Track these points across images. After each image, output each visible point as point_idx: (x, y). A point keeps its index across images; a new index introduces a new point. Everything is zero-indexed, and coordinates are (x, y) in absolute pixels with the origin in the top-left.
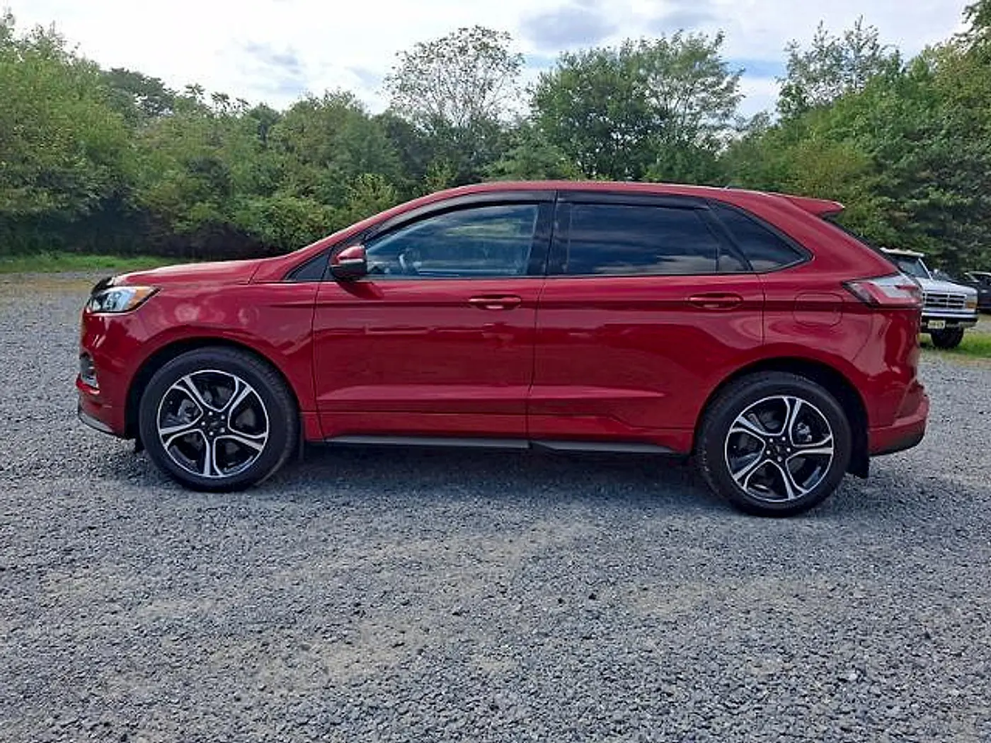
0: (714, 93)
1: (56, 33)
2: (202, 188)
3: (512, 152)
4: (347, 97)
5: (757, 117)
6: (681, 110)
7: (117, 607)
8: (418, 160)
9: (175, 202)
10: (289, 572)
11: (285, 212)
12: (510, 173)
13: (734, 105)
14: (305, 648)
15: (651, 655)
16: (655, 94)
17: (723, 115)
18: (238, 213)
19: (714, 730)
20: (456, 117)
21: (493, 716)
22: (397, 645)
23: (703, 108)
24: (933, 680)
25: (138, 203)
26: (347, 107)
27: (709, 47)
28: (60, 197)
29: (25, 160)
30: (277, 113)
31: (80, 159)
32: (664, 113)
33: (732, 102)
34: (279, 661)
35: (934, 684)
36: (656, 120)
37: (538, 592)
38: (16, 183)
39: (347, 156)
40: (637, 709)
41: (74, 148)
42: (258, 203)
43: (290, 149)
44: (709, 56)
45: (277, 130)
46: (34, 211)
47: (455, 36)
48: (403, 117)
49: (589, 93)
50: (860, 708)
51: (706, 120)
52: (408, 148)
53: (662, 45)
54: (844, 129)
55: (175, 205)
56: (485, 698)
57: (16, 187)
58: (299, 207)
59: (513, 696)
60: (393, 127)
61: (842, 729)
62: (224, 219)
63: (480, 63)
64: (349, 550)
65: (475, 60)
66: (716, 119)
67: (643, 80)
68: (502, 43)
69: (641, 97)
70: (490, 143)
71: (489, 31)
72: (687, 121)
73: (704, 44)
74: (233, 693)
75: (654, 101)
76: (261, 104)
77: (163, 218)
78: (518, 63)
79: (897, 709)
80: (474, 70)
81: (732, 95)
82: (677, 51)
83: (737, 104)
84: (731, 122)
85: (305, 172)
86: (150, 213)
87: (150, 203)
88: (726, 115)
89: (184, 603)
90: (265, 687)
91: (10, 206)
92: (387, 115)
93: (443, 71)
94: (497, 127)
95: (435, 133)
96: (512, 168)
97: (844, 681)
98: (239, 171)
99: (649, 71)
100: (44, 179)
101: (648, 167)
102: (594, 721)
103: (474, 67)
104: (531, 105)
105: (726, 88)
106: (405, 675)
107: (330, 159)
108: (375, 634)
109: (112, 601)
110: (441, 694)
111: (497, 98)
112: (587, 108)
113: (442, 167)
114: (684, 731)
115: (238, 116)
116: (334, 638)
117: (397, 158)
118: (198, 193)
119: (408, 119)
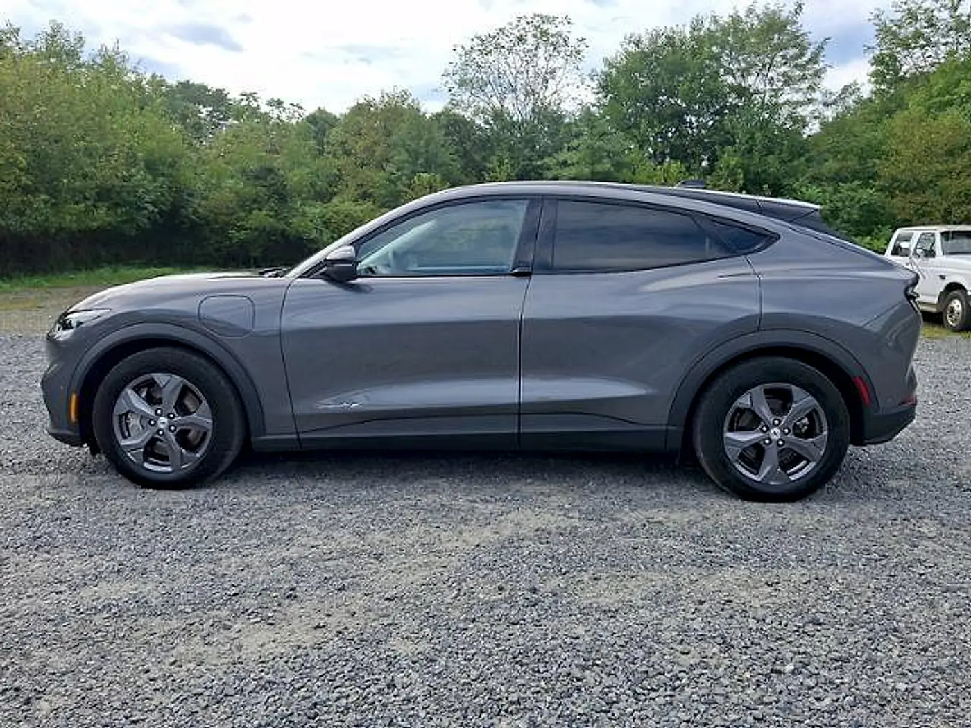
0: (796, 66)
1: (120, 50)
2: (259, 196)
3: (575, 143)
4: (405, 95)
5: (845, 89)
6: (761, 86)
7: (63, 588)
8: (477, 158)
9: (232, 211)
10: (237, 560)
11: (342, 216)
12: (573, 164)
13: (819, 77)
14: (228, 628)
15: (576, 642)
16: (729, 72)
17: (808, 88)
18: (295, 220)
19: (613, 715)
20: (517, 109)
21: (388, 693)
22: (318, 627)
23: (786, 83)
24: (883, 674)
25: (197, 215)
26: (405, 106)
27: (788, 17)
28: (119, 211)
29: (85, 176)
30: (335, 117)
31: (138, 171)
32: (741, 92)
33: (817, 74)
34: (197, 639)
35: (882, 679)
36: (732, 99)
37: (480, 580)
38: (77, 198)
39: (405, 156)
40: (539, 692)
41: (132, 161)
42: (315, 210)
43: (347, 153)
44: (788, 28)
45: (334, 135)
46: (93, 226)
47: (514, 25)
48: (462, 113)
49: (658, 75)
50: (784, 698)
51: (788, 95)
52: (468, 145)
53: (736, 20)
54: (948, 97)
55: (232, 214)
56: (385, 677)
57: (77, 203)
58: (356, 212)
59: (415, 676)
60: (451, 123)
61: (755, 718)
62: (281, 226)
63: (541, 52)
64: (304, 540)
65: (536, 49)
66: (801, 94)
67: (718, 58)
68: (563, 28)
69: (715, 75)
70: (552, 135)
71: (548, 18)
72: (767, 98)
73: (782, 13)
74: (143, 666)
75: (730, 79)
76: (319, 109)
77: (222, 228)
78: (580, 48)
79: (827, 701)
80: (535, 59)
81: (816, 66)
82: (752, 25)
83: (822, 76)
84: (817, 95)
85: (364, 176)
86: (208, 224)
87: (208, 214)
88: (812, 89)
89: (127, 586)
90: (176, 661)
91: (71, 221)
92: (446, 113)
93: (502, 61)
94: (561, 117)
95: (495, 127)
96: (575, 160)
97: (779, 672)
98: (295, 177)
99: (723, 48)
100: (104, 194)
101: (724, 150)
102: (490, 701)
103: (535, 55)
104: (594, 93)
105: (810, 60)
106: (314, 654)
107: (388, 161)
108: (301, 617)
109: (61, 582)
110: (343, 673)
111: (560, 86)
112: (656, 91)
113: (501, 163)
114: (580, 714)
115: (294, 121)
116: (259, 619)
117: (455, 157)
118: (255, 201)
119: (468, 115)
